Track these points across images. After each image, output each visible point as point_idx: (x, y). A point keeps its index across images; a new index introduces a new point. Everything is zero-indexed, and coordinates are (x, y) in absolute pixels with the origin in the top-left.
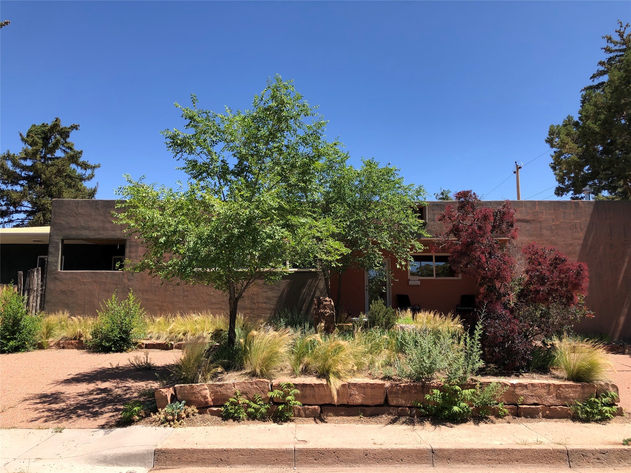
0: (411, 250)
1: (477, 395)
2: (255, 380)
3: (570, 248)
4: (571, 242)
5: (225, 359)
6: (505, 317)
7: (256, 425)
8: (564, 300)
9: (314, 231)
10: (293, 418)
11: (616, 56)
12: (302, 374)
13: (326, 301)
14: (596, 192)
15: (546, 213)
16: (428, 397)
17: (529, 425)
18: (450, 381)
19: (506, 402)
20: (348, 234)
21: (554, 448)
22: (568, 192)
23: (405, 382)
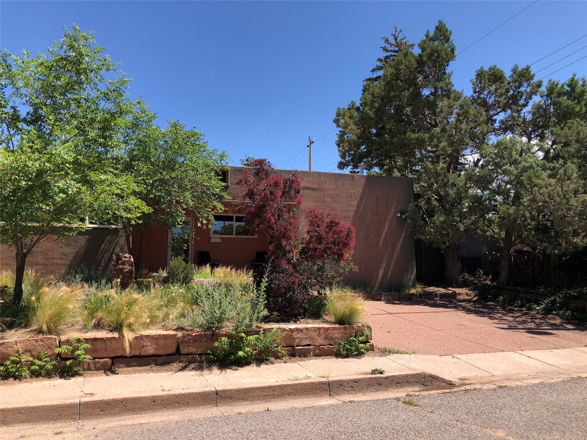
0: (213, 210)
1: (260, 340)
2: (40, 336)
3: (346, 214)
4: (347, 209)
5: (7, 317)
6: (288, 271)
7: (39, 383)
8: (336, 257)
9: (114, 188)
10: (82, 372)
11: (391, 55)
12: (94, 329)
13: (126, 257)
14: (369, 167)
15: (328, 183)
16: (216, 344)
17: (301, 363)
18: (237, 329)
19: (284, 345)
20: (149, 192)
21: (318, 381)
22: (348, 166)
23: (197, 331)
